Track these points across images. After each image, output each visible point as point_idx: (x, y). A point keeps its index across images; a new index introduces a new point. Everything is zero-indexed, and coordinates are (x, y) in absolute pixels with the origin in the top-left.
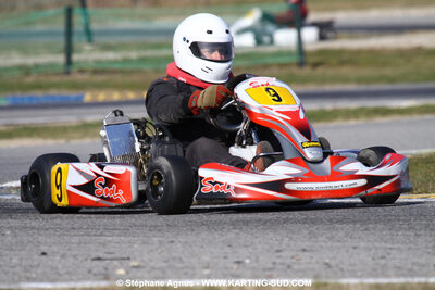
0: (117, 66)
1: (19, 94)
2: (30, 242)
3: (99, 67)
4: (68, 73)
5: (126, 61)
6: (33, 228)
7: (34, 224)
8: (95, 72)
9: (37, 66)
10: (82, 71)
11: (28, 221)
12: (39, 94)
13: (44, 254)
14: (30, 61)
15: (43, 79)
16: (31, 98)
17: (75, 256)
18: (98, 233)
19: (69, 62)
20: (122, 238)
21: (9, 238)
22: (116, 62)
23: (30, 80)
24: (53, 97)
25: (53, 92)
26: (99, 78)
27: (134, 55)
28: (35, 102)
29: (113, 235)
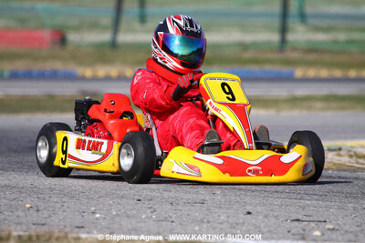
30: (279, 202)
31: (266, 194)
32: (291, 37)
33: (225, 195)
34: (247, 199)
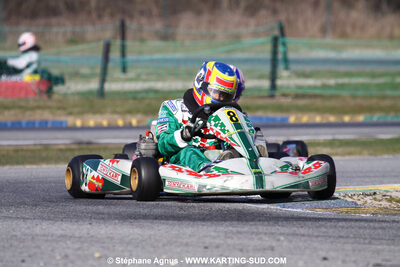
0: (317, 92)
2: (306, 248)
3: (300, 91)
4: (272, 96)
5: (324, 87)
6: (303, 235)
7: (302, 231)
8: (297, 96)
10: (285, 95)
11: (296, 229)
13: (325, 259)
17: (355, 262)
18: (367, 241)
19: (273, 87)
20: (392, 247)
21: (285, 243)
22: (315, 87)
24: (260, 118)
25: (260, 114)
26: (301, 102)
27: (332, 82)
29: (381, 244)
30: (348, 247)
31: (332, 239)
32: (279, 82)
33: (291, 241)
34: (316, 245)
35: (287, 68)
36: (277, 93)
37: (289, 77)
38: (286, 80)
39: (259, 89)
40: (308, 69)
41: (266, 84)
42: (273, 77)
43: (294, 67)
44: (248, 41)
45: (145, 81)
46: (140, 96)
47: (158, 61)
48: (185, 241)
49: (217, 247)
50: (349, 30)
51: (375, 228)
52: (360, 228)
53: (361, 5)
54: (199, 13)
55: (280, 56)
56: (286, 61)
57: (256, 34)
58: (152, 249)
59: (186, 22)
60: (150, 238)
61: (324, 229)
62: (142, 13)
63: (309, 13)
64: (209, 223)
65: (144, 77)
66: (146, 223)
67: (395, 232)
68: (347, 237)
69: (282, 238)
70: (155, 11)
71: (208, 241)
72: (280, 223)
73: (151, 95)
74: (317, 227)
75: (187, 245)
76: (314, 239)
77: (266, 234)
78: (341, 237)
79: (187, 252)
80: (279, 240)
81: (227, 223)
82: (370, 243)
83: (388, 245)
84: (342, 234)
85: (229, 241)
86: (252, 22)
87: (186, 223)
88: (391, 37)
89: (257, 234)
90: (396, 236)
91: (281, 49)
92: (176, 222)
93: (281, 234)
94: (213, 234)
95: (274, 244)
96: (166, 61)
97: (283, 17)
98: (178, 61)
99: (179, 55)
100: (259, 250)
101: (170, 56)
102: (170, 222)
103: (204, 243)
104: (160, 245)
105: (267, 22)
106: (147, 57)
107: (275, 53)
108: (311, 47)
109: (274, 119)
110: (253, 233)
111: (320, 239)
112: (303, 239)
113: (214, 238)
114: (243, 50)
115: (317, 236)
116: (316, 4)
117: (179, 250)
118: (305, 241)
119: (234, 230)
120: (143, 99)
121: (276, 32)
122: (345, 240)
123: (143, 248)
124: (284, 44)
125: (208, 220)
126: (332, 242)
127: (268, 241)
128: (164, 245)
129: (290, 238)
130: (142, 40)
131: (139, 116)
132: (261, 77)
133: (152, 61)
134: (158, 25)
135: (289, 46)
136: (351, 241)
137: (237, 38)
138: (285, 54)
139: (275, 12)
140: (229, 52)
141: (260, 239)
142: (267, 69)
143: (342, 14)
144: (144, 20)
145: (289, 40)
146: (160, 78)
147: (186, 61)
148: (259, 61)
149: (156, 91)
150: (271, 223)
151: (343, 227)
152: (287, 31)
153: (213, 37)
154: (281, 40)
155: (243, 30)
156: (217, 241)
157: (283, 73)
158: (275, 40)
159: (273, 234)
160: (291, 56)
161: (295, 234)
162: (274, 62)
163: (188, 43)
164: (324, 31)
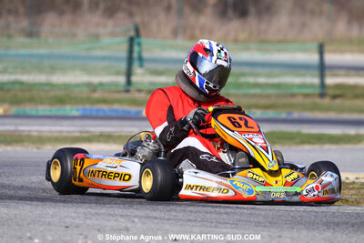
1: (88, 107)
2: (158, 229)
3: (153, 87)
4: (128, 91)
6: (156, 218)
7: (154, 214)
9: (101, 84)
10: (139, 91)
11: (148, 212)
12: (105, 107)
14: (95, 80)
15: (107, 95)
16: (98, 110)
18: (213, 225)
19: (129, 82)
21: (139, 225)
23: (96, 95)
24: (117, 111)
25: (116, 107)
28: (101, 114)
29: (226, 228)
35: (141, 66)
36: (132, 88)
37: (143, 75)
38: (140, 77)
39: (116, 84)
40: (160, 67)
41: (122, 79)
42: (129, 74)
43: (147, 65)
44: (106, 41)
45: (11, 73)
46: (6, 87)
47: (24, 56)
48: (48, 220)
49: (77, 227)
50: (197, 32)
51: (220, 213)
52: (206, 213)
53: (209, 11)
54: (61, 13)
55: (135, 55)
56: (141, 59)
57: (113, 35)
58: (17, 227)
59: (50, 21)
60: (15, 217)
61: (174, 214)
62: (9, 12)
63: (162, 16)
64: (70, 205)
65: (10, 70)
66: (12, 204)
67: (238, 217)
68: (195, 221)
69: (136, 220)
70: (22, 10)
71: (68, 221)
72: (135, 207)
73: (18, 87)
74: (168, 211)
75: (49, 224)
76: (165, 221)
77: (122, 216)
78: (190, 220)
79: (50, 230)
80: (133, 222)
81: (86, 205)
82: (216, 227)
83: (231, 228)
84: (191, 218)
85: (88, 222)
86: (110, 23)
87: (48, 204)
88: (236, 41)
89: (114, 215)
90: (239, 221)
91: (136, 49)
92: (39, 203)
93: (135, 216)
94: (73, 214)
95: (129, 225)
96: (31, 56)
97: (138, 19)
98: (42, 56)
99: (43, 51)
100: (115, 230)
101: (35, 51)
102: (34, 203)
103: (65, 223)
104: (25, 224)
105: (123, 24)
106: (13, 52)
107: (131, 51)
108: (163, 48)
109: (129, 112)
110: (110, 215)
111: (171, 221)
112: (155, 221)
113: (74, 218)
114: (102, 48)
115: (168, 220)
116: (168, 8)
117: (42, 229)
118: (157, 223)
119: (93, 211)
120: (9, 90)
121: (132, 33)
122: (194, 223)
123: (9, 226)
124: (139, 44)
125: (69, 202)
126: (181, 225)
127: (123, 223)
128: (29, 224)
129: (144, 220)
130: (9, 36)
131: (6, 106)
132: (118, 73)
133: (18, 56)
134: (25, 23)
135: (144, 46)
136: (198, 224)
137: (97, 37)
138: (140, 53)
139: (131, 15)
140: (88, 49)
141: (116, 220)
142: (123, 66)
143: (192, 19)
144: (11, 19)
145: (143, 40)
146: (24, 70)
147: (49, 57)
148: (117, 59)
149: (22, 83)
150: (126, 206)
151: (191, 212)
152: (142, 32)
153: (74, 35)
154: (136, 41)
155: (101, 30)
156: (77, 221)
157: (137, 70)
158: (131, 40)
159: (128, 216)
160: (145, 55)
161: (148, 217)
162: (130, 60)
163: (50, 40)
164: (175, 33)
